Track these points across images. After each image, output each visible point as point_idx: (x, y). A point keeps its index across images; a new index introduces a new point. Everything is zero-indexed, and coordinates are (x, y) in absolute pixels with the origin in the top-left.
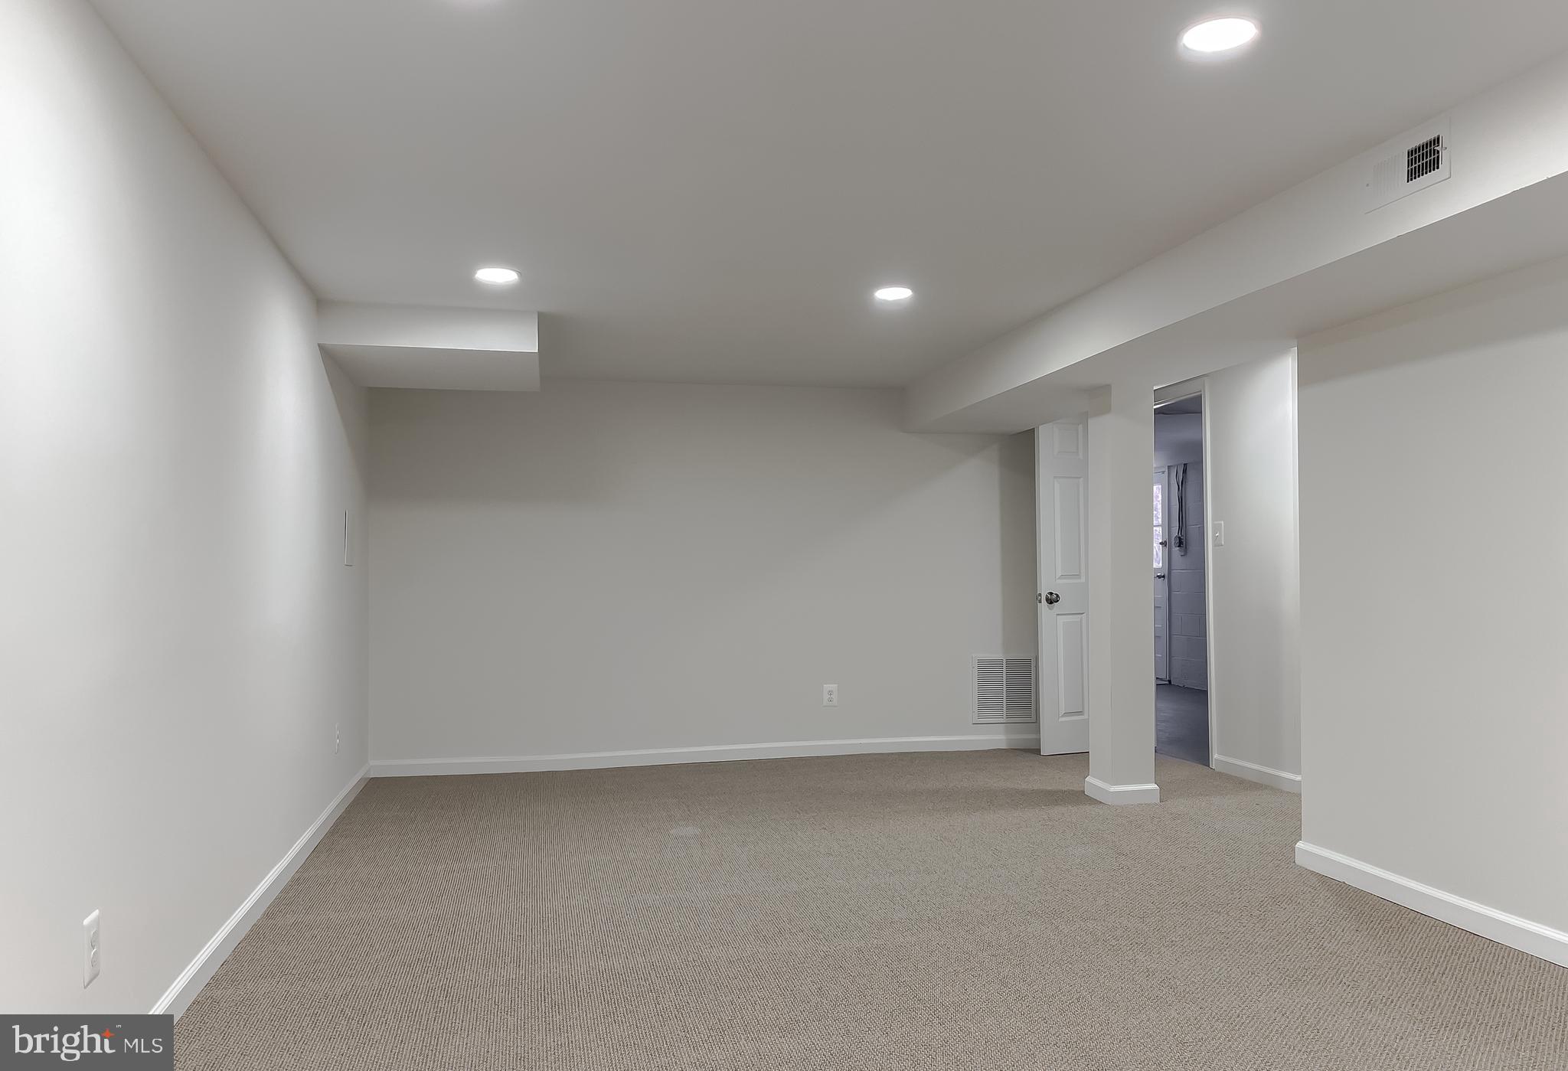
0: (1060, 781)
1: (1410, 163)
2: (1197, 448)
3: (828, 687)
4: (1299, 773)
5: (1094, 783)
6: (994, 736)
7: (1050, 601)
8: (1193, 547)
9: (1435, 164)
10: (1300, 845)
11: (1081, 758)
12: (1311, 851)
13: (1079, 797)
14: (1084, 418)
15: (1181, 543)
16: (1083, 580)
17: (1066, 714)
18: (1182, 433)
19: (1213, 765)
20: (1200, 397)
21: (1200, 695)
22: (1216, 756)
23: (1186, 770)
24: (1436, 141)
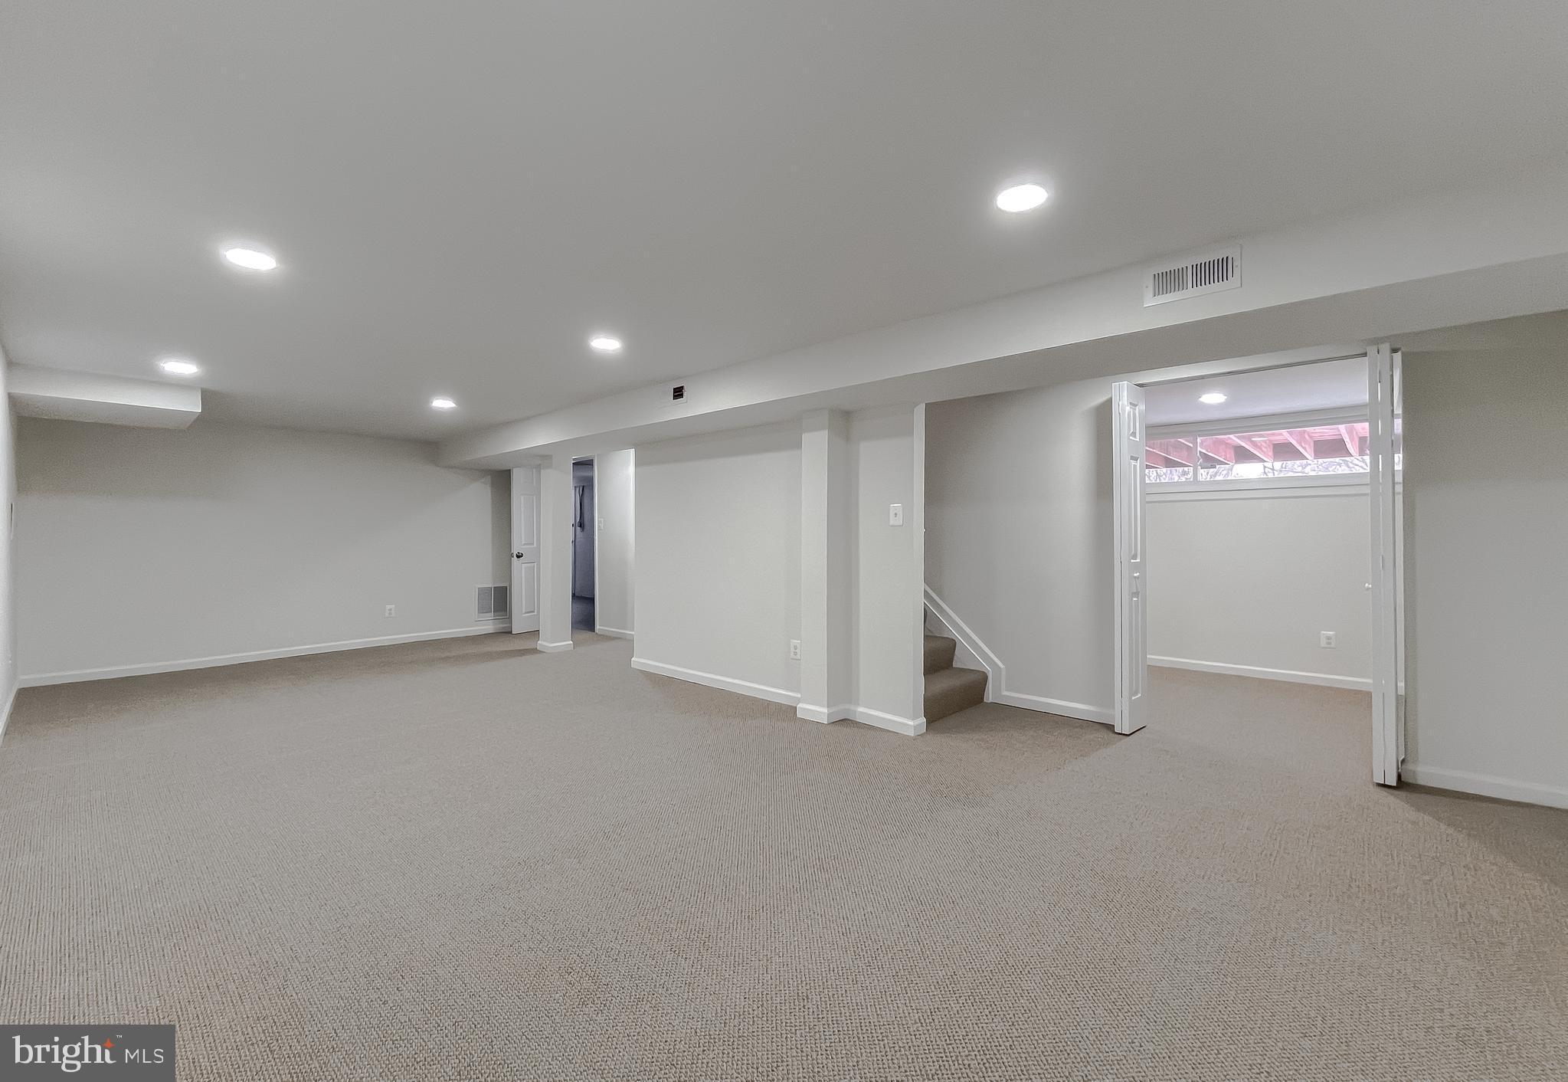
0: (527, 644)
1: (674, 393)
2: (591, 480)
3: (388, 607)
4: (633, 631)
5: (542, 643)
6: (487, 625)
7: (518, 557)
8: (587, 527)
9: (681, 396)
10: (633, 659)
11: (535, 634)
12: (638, 661)
13: (535, 651)
14: (539, 467)
15: (581, 525)
16: (535, 545)
17: (526, 613)
18: (584, 473)
19: (597, 630)
20: (592, 460)
21: (592, 600)
22: (598, 627)
23: (586, 635)
24: (682, 387)
